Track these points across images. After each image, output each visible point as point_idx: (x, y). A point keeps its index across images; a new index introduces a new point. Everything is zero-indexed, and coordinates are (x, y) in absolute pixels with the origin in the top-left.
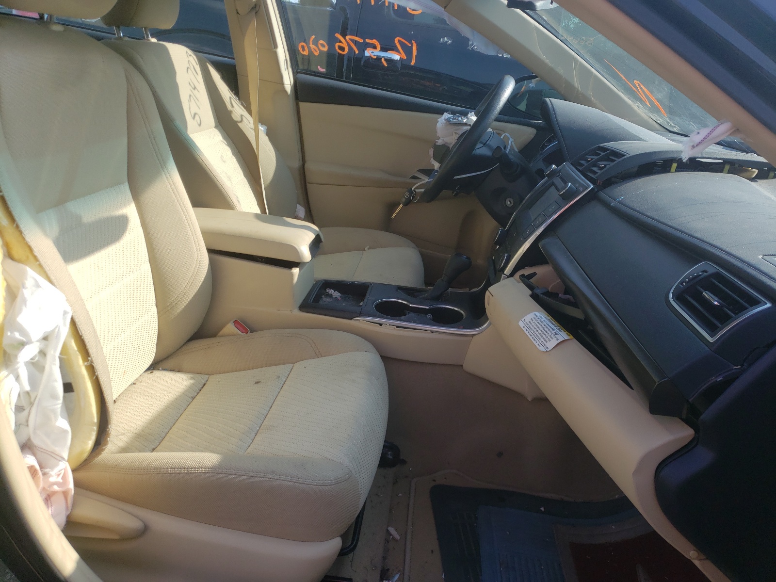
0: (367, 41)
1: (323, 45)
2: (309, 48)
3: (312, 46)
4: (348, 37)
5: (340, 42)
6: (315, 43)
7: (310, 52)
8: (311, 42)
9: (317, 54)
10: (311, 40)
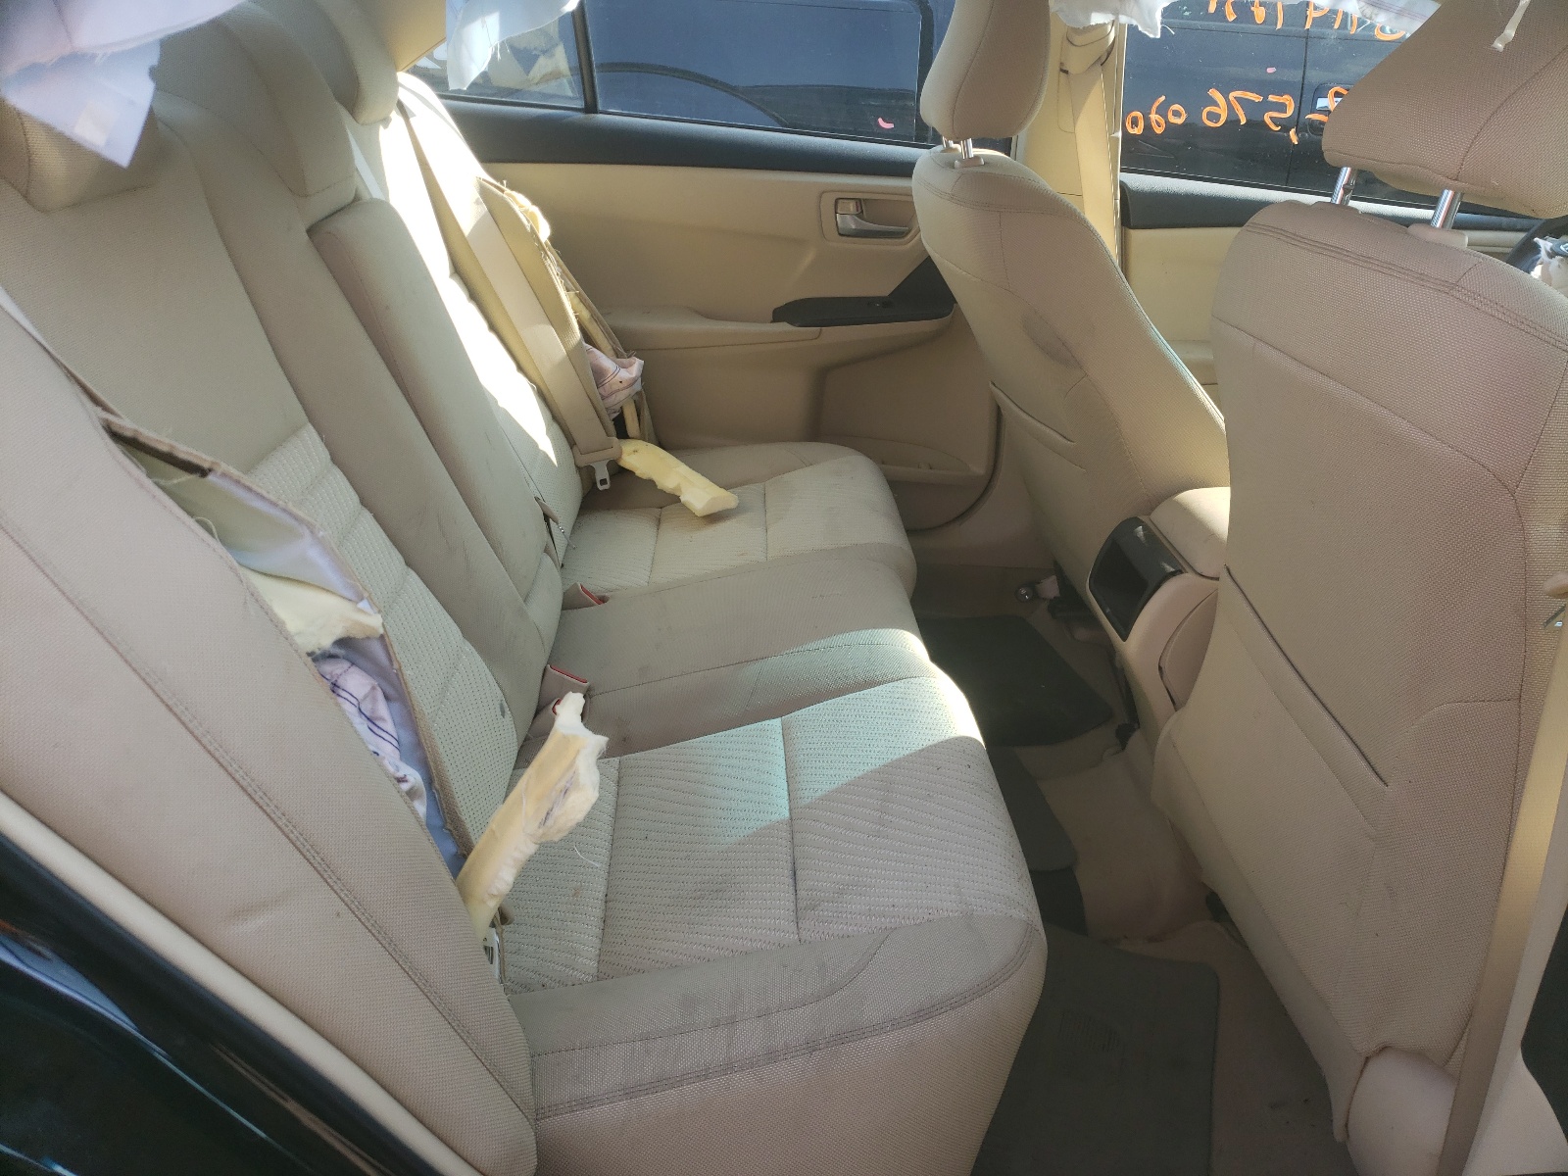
0: (1271, 98)
1: (1177, 114)
2: (1147, 119)
3: (1154, 117)
4: (1232, 96)
5: (1216, 104)
6: (1162, 111)
7: (1148, 127)
8: (1154, 109)
9: (1159, 131)
10: (1157, 104)
